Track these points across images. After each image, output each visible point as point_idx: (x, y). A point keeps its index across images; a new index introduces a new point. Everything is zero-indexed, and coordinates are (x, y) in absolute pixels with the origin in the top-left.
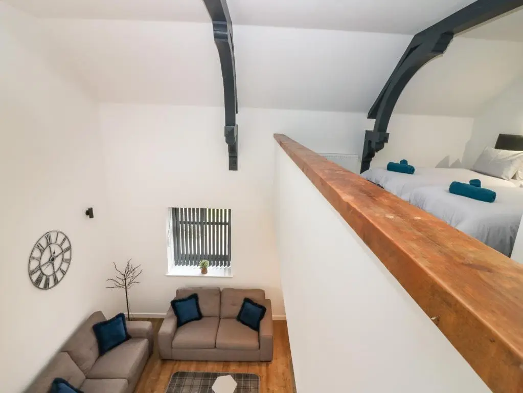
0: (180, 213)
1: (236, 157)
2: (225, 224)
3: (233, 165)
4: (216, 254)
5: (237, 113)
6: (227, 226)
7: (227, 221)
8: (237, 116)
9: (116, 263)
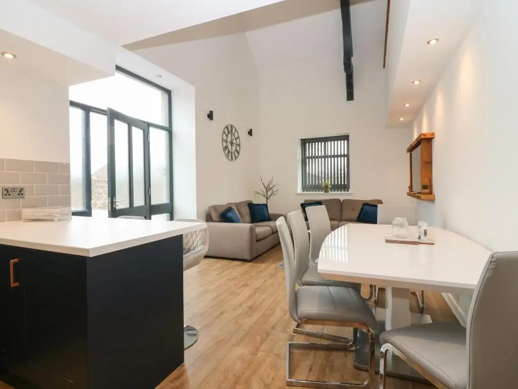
0: (307, 149)
1: (352, 88)
2: (344, 156)
3: (350, 96)
4: (336, 183)
5: (352, 56)
6: (346, 158)
7: (346, 153)
8: (352, 58)
9: (262, 177)
